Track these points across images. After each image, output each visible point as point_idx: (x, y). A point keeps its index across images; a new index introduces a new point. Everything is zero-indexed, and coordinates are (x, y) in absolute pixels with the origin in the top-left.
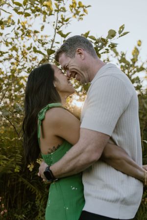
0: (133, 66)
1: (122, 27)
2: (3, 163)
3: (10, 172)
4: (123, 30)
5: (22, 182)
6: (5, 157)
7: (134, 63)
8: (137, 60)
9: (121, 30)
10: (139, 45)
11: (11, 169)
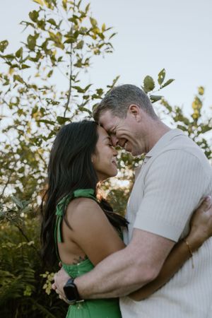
0: (194, 124)
1: (162, 73)
2: (6, 282)
3: (18, 295)
4: (164, 77)
5: (38, 310)
6: (8, 273)
7: (196, 120)
8: (200, 115)
9: (162, 77)
10: (201, 94)
11: (19, 290)
